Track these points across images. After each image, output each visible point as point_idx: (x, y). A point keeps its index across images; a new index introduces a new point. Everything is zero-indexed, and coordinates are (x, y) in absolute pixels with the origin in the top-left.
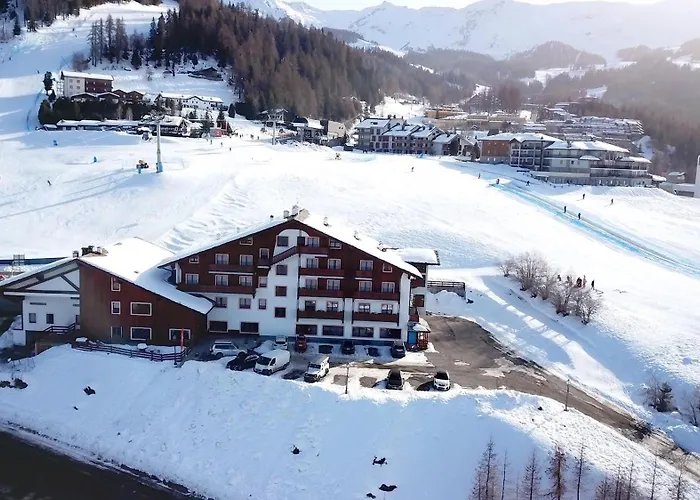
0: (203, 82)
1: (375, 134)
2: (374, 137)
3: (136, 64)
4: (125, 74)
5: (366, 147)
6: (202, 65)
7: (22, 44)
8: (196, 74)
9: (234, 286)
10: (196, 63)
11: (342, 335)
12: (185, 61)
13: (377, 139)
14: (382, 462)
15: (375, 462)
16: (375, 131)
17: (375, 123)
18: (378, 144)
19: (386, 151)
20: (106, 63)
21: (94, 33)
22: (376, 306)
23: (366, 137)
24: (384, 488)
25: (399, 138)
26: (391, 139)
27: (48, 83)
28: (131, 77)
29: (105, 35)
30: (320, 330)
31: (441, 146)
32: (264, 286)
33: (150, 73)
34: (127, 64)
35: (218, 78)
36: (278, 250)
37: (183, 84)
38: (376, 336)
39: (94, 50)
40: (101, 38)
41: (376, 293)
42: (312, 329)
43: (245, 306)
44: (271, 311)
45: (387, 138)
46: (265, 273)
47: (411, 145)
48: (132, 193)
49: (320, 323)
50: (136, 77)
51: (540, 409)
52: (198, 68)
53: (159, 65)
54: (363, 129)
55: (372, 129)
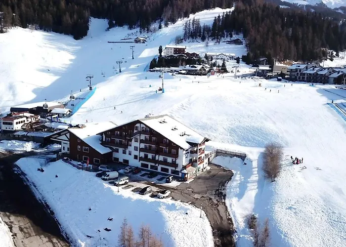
0: (233, 46)
1: (298, 72)
2: (298, 74)
3: (203, 39)
4: (198, 44)
5: (293, 79)
6: (235, 37)
7: (160, 33)
8: (230, 42)
9: (121, 145)
10: (231, 37)
11: (157, 170)
12: (227, 36)
13: (299, 75)
14: (110, 220)
15: (109, 219)
16: (298, 70)
17: (299, 66)
18: (299, 78)
19: (304, 81)
20: (191, 39)
21: (186, 26)
22: (170, 160)
23: (293, 73)
24: (106, 229)
25: (310, 74)
26: (306, 74)
27: (160, 50)
28: (199, 46)
29: (191, 26)
30: (149, 166)
31: (333, 79)
32: (131, 146)
33: (208, 43)
34: (199, 39)
35: (241, 43)
36: (135, 131)
37: (222, 47)
38: (170, 172)
39: (185, 34)
40: (190, 29)
41: (169, 154)
42: (147, 166)
43: (124, 152)
44: (133, 156)
45: (304, 74)
46: (131, 140)
47: (317, 78)
48: (147, 101)
49: (150, 164)
50: (202, 45)
51: (187, 214)
52: (232, 39)
53: (214, 39)
54: (292, 70)
55: (296, 70)
